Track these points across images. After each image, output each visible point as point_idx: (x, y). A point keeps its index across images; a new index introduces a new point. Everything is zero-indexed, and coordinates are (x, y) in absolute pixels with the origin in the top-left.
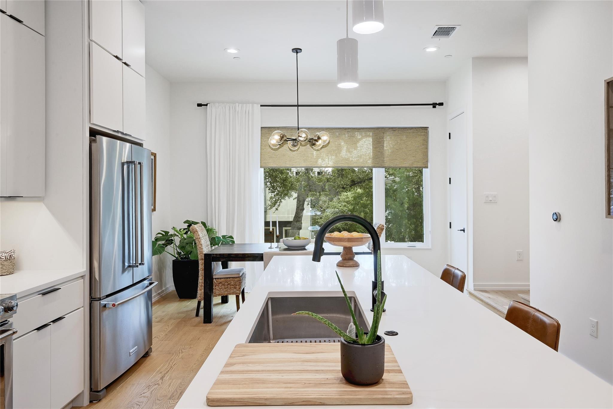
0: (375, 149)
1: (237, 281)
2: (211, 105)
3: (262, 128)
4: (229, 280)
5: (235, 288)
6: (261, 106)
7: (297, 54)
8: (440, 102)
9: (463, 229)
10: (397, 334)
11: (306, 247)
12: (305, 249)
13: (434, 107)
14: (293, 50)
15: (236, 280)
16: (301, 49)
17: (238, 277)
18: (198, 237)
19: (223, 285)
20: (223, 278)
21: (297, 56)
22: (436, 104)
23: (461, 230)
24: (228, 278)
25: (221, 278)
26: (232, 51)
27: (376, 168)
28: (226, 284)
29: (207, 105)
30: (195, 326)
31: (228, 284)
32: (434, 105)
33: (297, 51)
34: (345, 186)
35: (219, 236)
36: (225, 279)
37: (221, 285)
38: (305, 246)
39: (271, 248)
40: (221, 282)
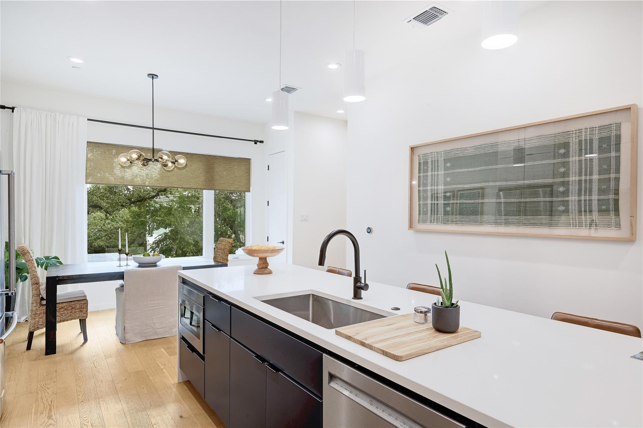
0: (207, 174)
1: (84, 304)
2: (20, 109)
3: (87, 142)
4: (73, 303)
5: (81, 311)
6: (88, 120)
7: (153, 80)
8: (261, 140)
9: (282, 242)
10: (399, 309)
11: (158, 264)
12: (156, 266)
13: (256, 143)
14: (149, 75)
15: (81, 303)
16: (157, 76)
17: (84, 300)
18: (31, 259)
19: (65, 310)
20: (65, 302)
21: (153, 81)
22: (258, 141)
23: (281, 242)
24: (72, 301)
25: (62, 303)
26: (76, 61)
27: (207, 190)
28: (70, 308)
29: (13, 109)
30: (36, 360)
31: (73, 308)
32: (256, 142)
33: (153, 76)
34: (124, 204)
35: (42, 257)
36: (69, 303)
37: (62, 310)
38: (156, 263)
39: (120, 266)
40: (63, 306)
